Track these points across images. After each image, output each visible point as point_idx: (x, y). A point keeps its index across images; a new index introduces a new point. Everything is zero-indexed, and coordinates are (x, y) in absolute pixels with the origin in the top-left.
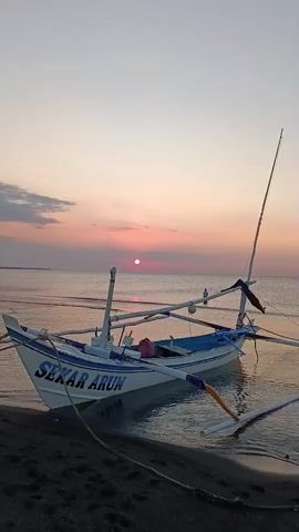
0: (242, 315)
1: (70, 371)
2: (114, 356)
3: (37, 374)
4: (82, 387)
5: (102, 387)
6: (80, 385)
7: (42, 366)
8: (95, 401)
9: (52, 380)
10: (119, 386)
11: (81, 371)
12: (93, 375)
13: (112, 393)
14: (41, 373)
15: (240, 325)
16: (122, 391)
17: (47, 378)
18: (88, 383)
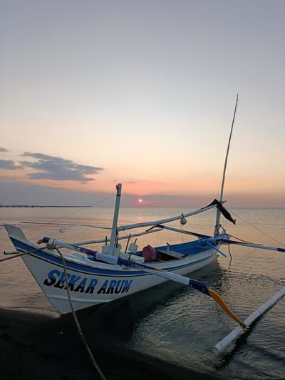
0: (218, 226)
1: (79, 278)
2: (121, 262)
3: (46, 282)
4: (92, 292)
5: (111, 290)
6: (91, 290)
7: (51, 275)
8: (104, 303)
9: (61, 287)
10: (126, 289)
11: (90, 277)
12: (101, 280)
13: (120, 295)
14: (49, 281)
15: (217, 234)
16: (129, 293)
17: (57, 286)
18: (97, 288)
